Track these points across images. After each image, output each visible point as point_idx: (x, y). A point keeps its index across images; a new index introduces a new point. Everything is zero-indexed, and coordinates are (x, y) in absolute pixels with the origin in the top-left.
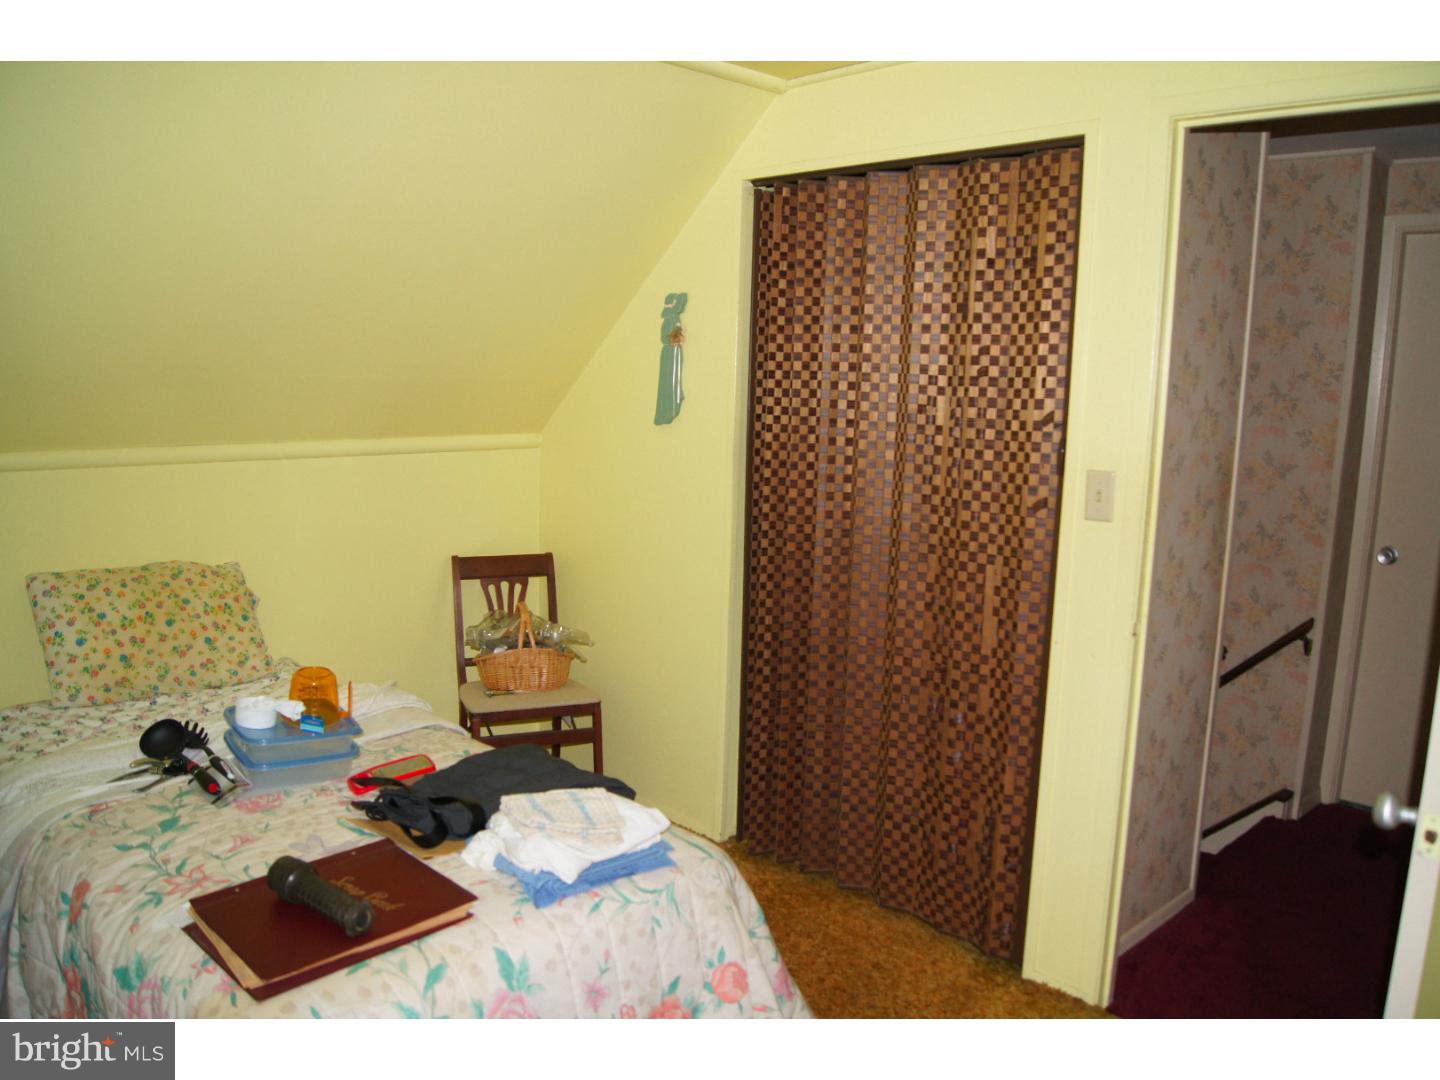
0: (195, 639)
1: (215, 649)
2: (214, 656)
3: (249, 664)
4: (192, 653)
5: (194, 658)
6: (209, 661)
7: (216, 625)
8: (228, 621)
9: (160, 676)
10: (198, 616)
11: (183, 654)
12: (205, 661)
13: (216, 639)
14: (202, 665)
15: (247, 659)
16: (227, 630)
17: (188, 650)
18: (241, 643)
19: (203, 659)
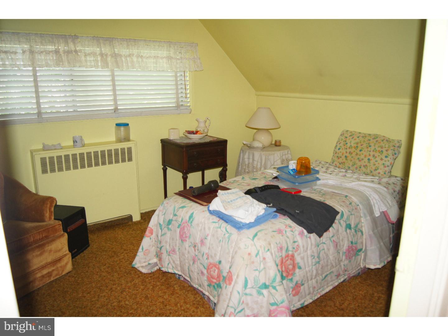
0: (365, 157)
1: (369, 162)
2: (368, 165)
3: (378, 171)
4: (363, 161)
5: (362, 163)
6: (366, 165)
7: (374, 156)
8: (379, 156)
9: (353, 165)
10: (370, 151)
11: (360, 161)
12: (365, 165)
13: (371, 160)
14: (364, 166)
15: (378, 169)
16: (377, 158)
17: (362, 160)
18: (379, 164)
19: (365, 164)
